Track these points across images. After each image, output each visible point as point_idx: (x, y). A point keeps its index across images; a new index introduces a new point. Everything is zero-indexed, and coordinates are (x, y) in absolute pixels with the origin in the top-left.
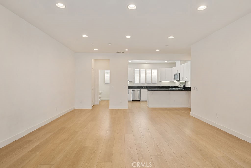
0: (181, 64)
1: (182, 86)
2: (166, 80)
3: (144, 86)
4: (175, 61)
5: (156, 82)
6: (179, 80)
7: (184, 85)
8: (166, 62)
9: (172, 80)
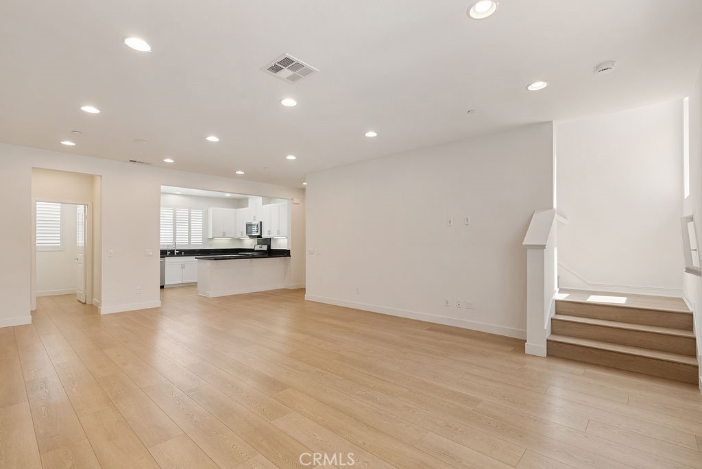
0: (263, 204)
1: (265, 248)
2: (224, 235)
3: (170, 248)
4: (249, 196)
5: (200, 240)
6: (260, 236)
7: (269, 246)
8: (228, 195)
9: (239, 236)
